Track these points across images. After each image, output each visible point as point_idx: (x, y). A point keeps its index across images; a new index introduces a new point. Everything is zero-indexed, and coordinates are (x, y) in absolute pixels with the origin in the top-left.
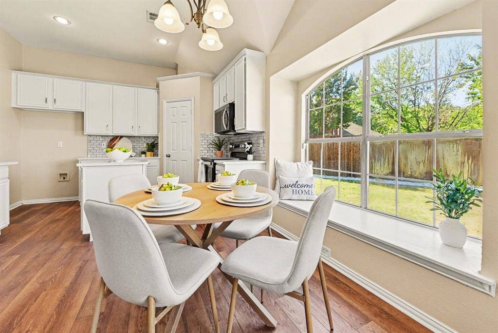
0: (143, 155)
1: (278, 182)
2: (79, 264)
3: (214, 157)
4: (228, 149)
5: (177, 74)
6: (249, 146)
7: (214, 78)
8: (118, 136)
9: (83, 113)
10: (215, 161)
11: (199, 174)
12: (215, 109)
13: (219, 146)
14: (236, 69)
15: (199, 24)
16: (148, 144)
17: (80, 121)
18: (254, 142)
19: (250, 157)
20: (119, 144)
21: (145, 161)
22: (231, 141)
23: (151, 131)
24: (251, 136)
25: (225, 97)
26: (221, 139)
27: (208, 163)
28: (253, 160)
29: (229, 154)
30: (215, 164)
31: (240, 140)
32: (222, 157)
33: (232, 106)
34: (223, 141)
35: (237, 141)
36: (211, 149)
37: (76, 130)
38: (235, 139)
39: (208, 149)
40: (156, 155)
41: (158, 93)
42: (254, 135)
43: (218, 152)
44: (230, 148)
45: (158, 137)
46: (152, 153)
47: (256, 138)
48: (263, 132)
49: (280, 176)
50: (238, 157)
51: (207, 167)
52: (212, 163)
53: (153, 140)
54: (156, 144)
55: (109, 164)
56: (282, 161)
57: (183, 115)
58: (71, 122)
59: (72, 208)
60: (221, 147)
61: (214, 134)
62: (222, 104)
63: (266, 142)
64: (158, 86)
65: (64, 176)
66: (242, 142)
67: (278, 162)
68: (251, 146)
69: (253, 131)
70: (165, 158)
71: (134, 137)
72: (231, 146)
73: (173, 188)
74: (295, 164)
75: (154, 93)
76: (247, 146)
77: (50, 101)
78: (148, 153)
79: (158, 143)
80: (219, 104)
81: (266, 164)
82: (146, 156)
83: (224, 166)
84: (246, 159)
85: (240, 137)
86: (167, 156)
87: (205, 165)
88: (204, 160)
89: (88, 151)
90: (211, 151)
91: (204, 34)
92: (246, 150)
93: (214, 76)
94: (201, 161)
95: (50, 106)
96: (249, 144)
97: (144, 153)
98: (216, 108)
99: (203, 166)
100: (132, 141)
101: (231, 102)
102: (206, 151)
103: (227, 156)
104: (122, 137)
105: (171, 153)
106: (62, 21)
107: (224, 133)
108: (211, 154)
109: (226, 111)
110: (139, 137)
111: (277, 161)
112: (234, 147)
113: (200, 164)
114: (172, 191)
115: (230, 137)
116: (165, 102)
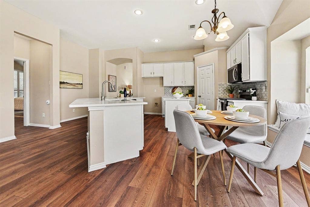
0: (187, 96)
1: (279, 117)
2: (165, 138)
3: (228, 97)
4: (238, 93)
5: (204, 51)
6: (254, 91)
7: (227, 49)
8: (176, 87)
9: (163, 77)
10: (227, 100)
11: (218, 107)
12: (228, 69)
13: (231, 91)
14: (242, 42)
15: (215, 32)
16: (189, 90)
17: (162, 81)
18: (258, 88)
19: (254, 98)
20: (177, 90)
21: (188, 98)
22: (241, 88)
23: (191, 84)
24: (255, 84)
25: (235, 60)
26: (232, 87)
27: (223, 101)
28: (257, 100)
29: (239, 96)
30: (228, 102)
31: (247, 87)
32: (233, 98)
33: (240, 66)
34: (234, 88)
35: (245, 87)
36: (226, 93)
37: (160, 84)
38: (244, 86)
39: (224, 93)
40: (193, 96)
41: (194, 63)
42: (258, 84)
43: (230, 95)
44: (239, 92)
45: (194, 86)
46: (191, 95)
47: (259, 86)
48: (265, 81)
49: (281, 113)
50: (245, 98)
51: (222, 104)
52: (226, 101)
53: (192, 88)
54: (193, 90)
55: (173, 99)
56: (283, 101)
57: (208, 74)
58: (158, 81)
59: (160, 118)
60: (233, 91)
61: (228, 83)
62: (233, 65)
63: (268, 88)
64: (194, 60)
65: (156, 104)
66: (248, 88)
67: (280, 102)
68: (255, 91)
69: (257, 81)
70: (198, 98)
71: (183, 87)
72: (240, 91)
73: (203, 109)
74: (298, 105)
75: (192, 63)
76: (251, 91)
77: (152, 73)
78: (189, 95)
79: (194, 90)
80: (231, 64)
81: (268, 104)
82: (188, 96)
83: (233, 103)
84: (251, 99)
85: (247, 85)
86: (199, 96)
87: (221, 102)
88: (221, 99)
89: (165, 93)
90: (226, 94)
91: (218, 35)
92: (251, 94)
93: (228, 48)
94: (219, 100)
95: (152, 76)
96: (253, 89)
97: (187, 95)
98: (229, 67)
99: (220, 102)
100: (182, 89)
101: (238, 63)
102: (222, 94)
103: (237, 97)
104: (177, 87)
105: (201, 95)
106: (156, 41)
107: (234, 83)
108: (226, 95)
109: (235, 69)
110: (185, 87)
111: (278, 102)
112: (242, 91)
113: (218, 102)
114: (203, 110)
115: (239, 85)
116: (197, 68)
